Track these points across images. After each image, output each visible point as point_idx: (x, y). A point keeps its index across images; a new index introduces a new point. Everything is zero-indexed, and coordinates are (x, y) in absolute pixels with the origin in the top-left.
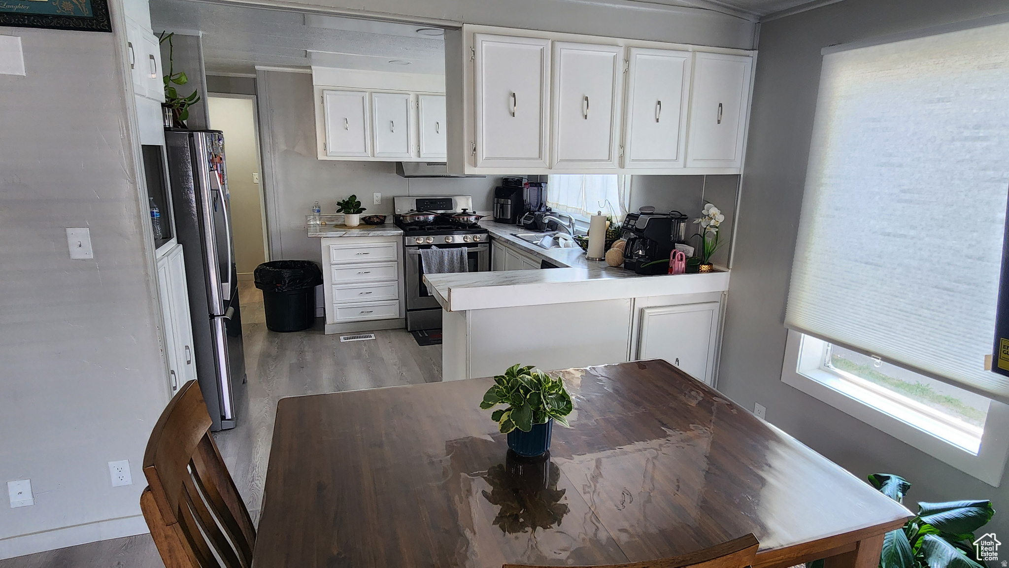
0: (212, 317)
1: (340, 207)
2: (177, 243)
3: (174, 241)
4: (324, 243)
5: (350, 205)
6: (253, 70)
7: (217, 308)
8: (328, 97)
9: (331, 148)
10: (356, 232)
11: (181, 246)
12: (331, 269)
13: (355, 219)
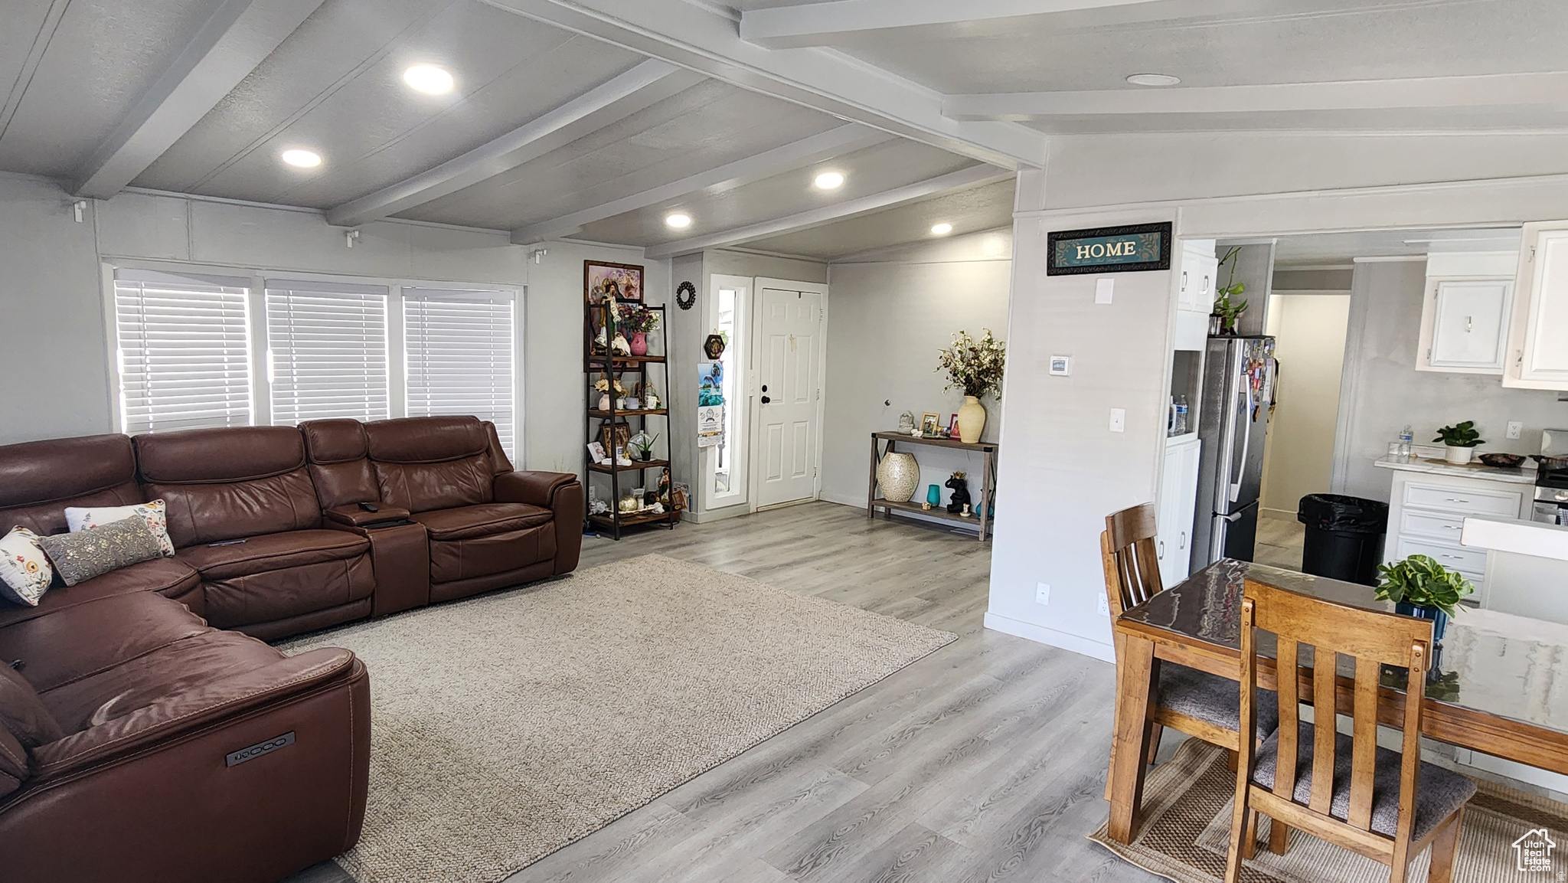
0: (1215, 514)
1: (1441, 435)
2: (1197, 437)
3: (1195, 434)
4: (1397, 477)
5: (1461, 435)
6: (1350, 261)
7: (1222, 508)
8: (1445, 293)
9: (1439, 355)
10: (1464, 471)
11: (1200, 441)
12: (1401, 514)
13: (1462, 454)
